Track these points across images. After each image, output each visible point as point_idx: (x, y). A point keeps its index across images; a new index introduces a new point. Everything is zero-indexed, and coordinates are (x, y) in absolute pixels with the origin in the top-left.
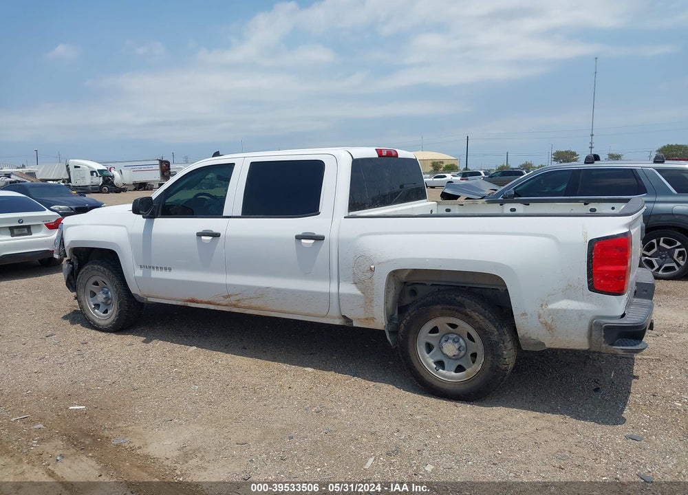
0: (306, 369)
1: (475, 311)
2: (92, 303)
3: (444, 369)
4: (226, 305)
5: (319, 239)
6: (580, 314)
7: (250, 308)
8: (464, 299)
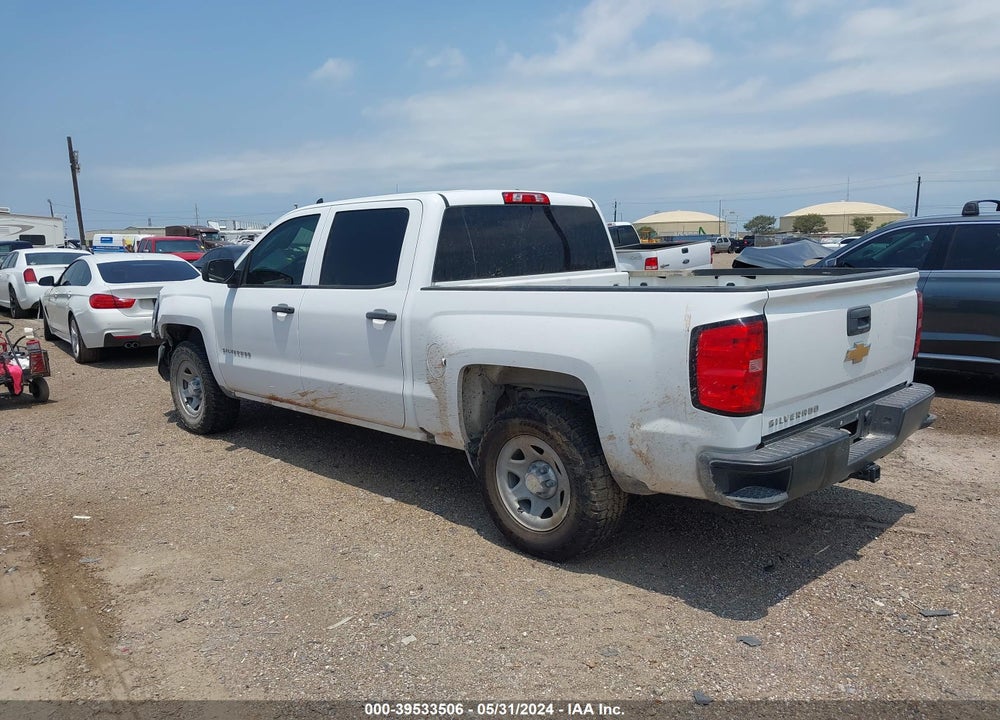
0: (385, 499)
1: (557, 429)
2: (184, 396)
3: (528, 513)
5: (391, 318)
6: (684, 441)
7: (328, 411)
8: (547, 411)
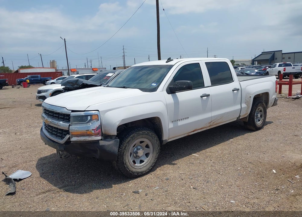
4: (209, 126)
5: (238, 89)
